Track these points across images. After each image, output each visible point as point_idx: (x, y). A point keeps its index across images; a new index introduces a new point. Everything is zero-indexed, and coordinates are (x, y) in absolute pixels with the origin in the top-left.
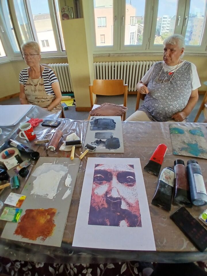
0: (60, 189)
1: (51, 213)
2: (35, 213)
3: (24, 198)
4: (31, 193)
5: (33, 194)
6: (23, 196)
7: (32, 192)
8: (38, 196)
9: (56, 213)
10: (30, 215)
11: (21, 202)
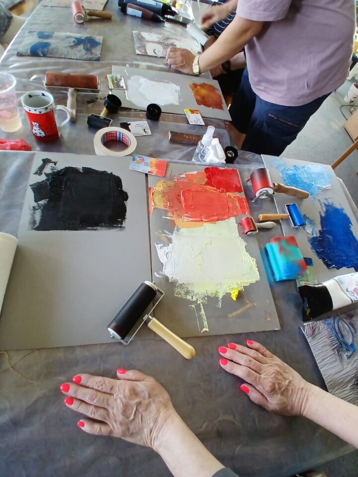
0: (166, 81)
1: (195, 86)
2: (199, 98)
3: (188, 110)
4: (178, 105)
5: (179, 102)
6: (186, 112)
7: (177, 103)
8: (179, 98)
9: (193, 82)
10: (203, 101)
11: (192, 112)
